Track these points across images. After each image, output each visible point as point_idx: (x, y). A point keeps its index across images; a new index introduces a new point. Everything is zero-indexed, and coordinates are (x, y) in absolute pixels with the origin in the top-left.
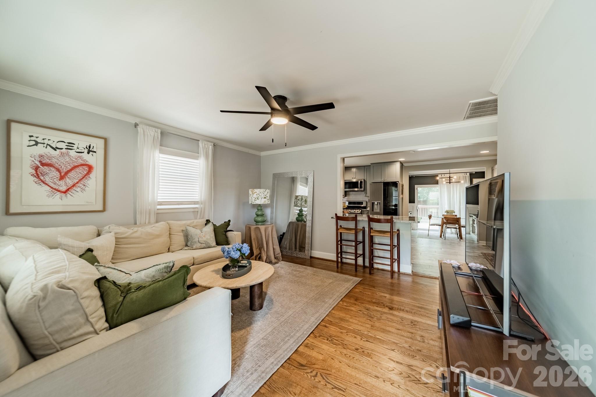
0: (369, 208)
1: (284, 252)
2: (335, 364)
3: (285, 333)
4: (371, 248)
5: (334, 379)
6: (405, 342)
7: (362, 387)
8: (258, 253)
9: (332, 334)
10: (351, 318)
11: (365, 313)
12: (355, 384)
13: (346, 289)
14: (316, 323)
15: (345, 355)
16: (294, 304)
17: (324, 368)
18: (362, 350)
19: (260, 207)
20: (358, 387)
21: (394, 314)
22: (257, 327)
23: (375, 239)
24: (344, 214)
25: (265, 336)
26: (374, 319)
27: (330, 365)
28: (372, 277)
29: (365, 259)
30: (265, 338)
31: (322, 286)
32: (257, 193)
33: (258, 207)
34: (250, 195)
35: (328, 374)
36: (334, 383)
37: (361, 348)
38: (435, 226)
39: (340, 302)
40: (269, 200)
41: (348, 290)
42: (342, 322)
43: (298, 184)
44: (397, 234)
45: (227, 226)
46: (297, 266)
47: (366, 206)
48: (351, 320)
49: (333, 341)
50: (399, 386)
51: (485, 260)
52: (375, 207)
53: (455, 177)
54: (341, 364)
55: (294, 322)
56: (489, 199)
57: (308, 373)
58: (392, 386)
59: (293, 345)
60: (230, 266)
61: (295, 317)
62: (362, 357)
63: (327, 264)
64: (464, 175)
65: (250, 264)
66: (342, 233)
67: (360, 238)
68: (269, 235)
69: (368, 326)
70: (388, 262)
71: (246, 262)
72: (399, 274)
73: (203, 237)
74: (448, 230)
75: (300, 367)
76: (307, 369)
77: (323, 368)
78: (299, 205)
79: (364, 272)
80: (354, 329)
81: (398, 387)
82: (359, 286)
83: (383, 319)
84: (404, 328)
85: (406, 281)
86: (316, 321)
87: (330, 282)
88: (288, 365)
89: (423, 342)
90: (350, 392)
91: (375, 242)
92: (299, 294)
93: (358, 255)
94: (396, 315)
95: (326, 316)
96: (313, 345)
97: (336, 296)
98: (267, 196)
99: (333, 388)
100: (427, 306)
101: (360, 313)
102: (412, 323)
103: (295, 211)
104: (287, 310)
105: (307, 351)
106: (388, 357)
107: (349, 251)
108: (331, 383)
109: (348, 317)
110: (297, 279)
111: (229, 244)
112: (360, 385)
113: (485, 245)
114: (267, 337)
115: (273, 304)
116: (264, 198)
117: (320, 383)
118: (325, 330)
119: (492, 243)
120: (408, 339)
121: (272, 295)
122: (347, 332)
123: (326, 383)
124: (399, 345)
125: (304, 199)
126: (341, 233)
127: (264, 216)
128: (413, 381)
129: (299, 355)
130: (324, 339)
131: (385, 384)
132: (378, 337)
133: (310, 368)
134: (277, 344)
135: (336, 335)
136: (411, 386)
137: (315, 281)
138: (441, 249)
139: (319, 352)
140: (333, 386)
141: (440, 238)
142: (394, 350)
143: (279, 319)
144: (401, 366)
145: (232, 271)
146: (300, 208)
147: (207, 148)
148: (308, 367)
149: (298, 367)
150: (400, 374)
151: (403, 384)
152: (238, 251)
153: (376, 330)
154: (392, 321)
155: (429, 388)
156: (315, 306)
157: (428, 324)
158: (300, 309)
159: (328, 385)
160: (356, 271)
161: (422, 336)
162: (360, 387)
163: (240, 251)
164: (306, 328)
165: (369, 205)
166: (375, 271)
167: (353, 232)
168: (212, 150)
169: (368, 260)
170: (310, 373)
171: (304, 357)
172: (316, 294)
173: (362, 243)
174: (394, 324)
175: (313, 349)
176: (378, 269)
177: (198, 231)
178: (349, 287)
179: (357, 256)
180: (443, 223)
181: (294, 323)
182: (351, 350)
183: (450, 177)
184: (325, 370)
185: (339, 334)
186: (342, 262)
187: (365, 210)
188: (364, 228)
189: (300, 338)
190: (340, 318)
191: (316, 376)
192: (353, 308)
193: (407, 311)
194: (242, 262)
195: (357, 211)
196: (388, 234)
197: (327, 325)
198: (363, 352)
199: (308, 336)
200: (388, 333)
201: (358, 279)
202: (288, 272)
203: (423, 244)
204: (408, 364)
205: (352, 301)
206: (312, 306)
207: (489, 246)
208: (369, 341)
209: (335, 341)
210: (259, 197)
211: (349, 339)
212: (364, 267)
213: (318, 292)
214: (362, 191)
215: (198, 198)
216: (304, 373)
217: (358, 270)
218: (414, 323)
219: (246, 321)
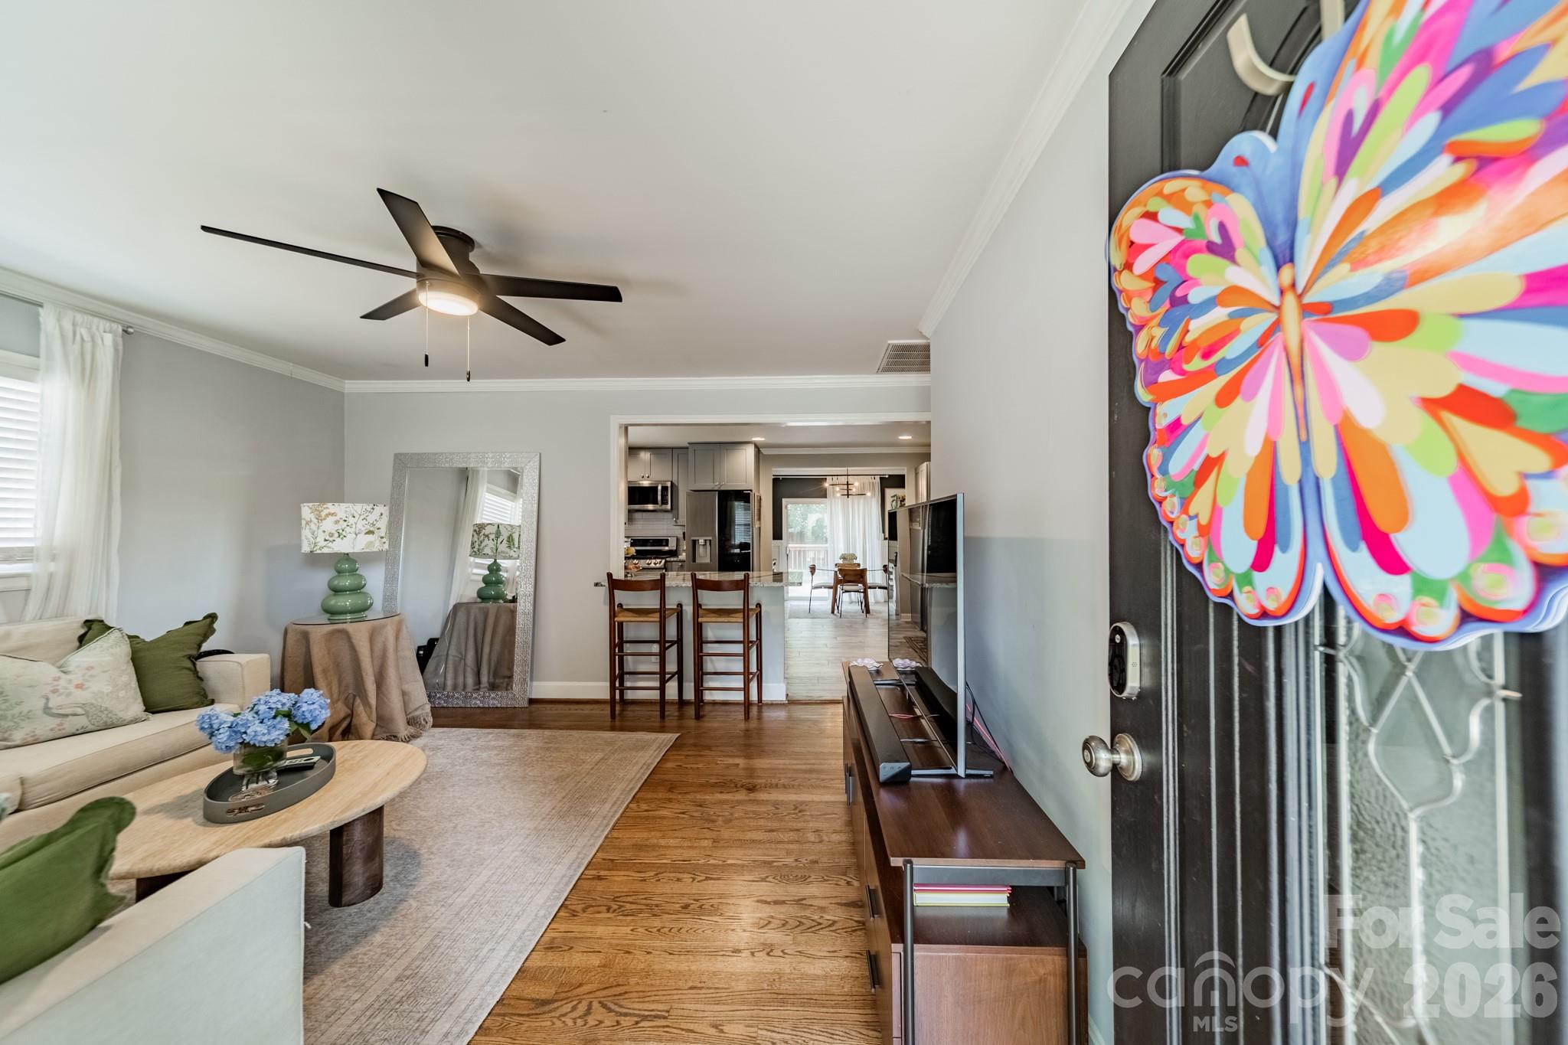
0: (684, 554)
1: (439, 698)
2: (635, 962)
3: (478, 936)
4: (698, 653)
5: (637, 1000)
6: (787, 853)
7: (708, 988)
8: (342, 715)
9: (619, 892)
10: (663, 837)
11: (695, 814)
12: (691, 988)
13: (643, 769)
14: (571, 878)
15: (659, 930)
16: (494, 846)
17: (608, 986)
18: (699, 904)
19: (345, 564)
20: (699, 991)
21: (758, 799)
22: (370, 950)
23: (707, 631)
24: (628, 573)
25: (405, 970)
26: (717, 824)
27: (624, 969)
28: (701, 724)
29: (684, 684)
30: (408, 973)
31: (575, 776)
32: (337, 518)
33: (339, 562)
34: (304, 522)
35: (620, 995)
36: (640, 1010)
37: (695, 900)
38: (823, 589)
39: (631, 805)
40: (384, 540)
41: (647, 769)
42: (643, 854)
43: (480, 491)
44: (757, 614)
45: (201, 638)
46: (489, 733)
47: (676, 550)
48: (663, 842)
49: (623, 909)
50: (782, 951)
51: (911, 650)
52: (700, 550)
53: (856, 484)
54: (652, 955)
55: (504, 896)
56: (910, 529)
57: (564, 1015)
58: (769, 958)
59: (509, 959)
60: (242, 777)
61: (502, 881)
62: (700, 919)
63: (581, 712)
64: (871, 481)
65: (329, 756)
66: (624, 623)
67: (671, 632)
68: (385, 651)
69: (705, 843)
70: (738, 682)
71: (310, 751)
72: (761, 706)
73: (72, 689)
74: (846, 597)
75: (538, 1011)
76: (562, 1005)
77: (605, 986)
78: (487, 551)
79: (681, 717)
80: (674, 861)
81: (781, 954)
82: (675, 753)
83: (737, 819)
84: (783, 823)
85: (775, 720)
86: (572, 872)
87: (597, 757)
88: (499, 1019)
89: (820, 842)
90: (681, 1012)
91: (707, 638)
92: (507, 813)
93: (668, 676)
94: (763, 800)
95: (597, 851)
96: (570, 938)
97: (619, 793)
98: (378, 525)
99: (637, 1023)
100: (820, 764)
101: (683, 818)
102: (796, 808)
103: (470, 570)
104: (475, 869)
105: (553, 960)
106: (755, 899)
107: (642, 668)
108: (631, 1011)
109: (654, 837)
110: (494, 771)
111: (212, 702)
112: (703, 985)
113: (910, 620)
114: (414, 968)
115: (419, 863)
116: (366, 533)
117: (603, 1025)
118: (599, 888)
119: (919, 615)
120: (791, 846)
121: (413, 837)
122: (657, 874)
123: (618, 1018)
124: (775, 864)
125: (505, 535)
126: (621, 624)
127: (362, 590)
128: (809, 928)
129: (531, 980)
130: (599, 912)
131: (755, 958)
132: (730, 862)
133: (569, 1000)
134: (453, 976)
135: (630, 892)
136: (806, 942)
137: (551, 767)
138: (836, 638)
139: (589, 950)
140: (636, 1019)
141: (832, 615)
142: (768, 879)
143: (450, 901)
144: (783, 908)
145: (252, 791)
146: (490, 561)
147: (86, 338)
148: (562, 1000)
149: (533, 1012)
150: (784, 925)
151: (791, 944)
152: (278, 719)
153: (723, 847)
154: (757, 816)
155: (838, 931)
156: (562, 832)
157: (826, 802)
158: (517, 853)
159: (625, 1021)
160: (663, 716)
161: (817, 831)
162: (703, 991)
163: (288, 715)
164: (542, 901)
165: (684, 546)
166: (708, 708)
167: (656, 617)
168: (116, 350)
169: (693, 684)
170: (570, 1012)
171: (546, 979)
172: (561, 801)
173: (676, 645)
174: (762, 822)
175: (572, 948)
176: (714, 703)
177: (45, 671)
178: (649, 761)
179: (665, 677)
180: (837, 582)
181: (504, 899)
182: (672, 914)
183: (848, 484)
184: (611, 987)
185: (638, 886)
186: (624, 702)
187: (675, 559)
188: (680, 605)
189: (529, 933)
190: (636, 845)
191: (588, 1012)
192: (665, 812)
193: (785, 786)
194: (289, 754)
195: (655, 564)
196: (737, 615)
197: (602, 873)
198: (701, 907)
199: (552, 920)
200: (751, 846)
201: (670, 738)
202: (459, 758)
203: (799, 632)
204: (796, 898)
205: (660, 795)
206: (554, 835)
207: (916, 623)
208: (712, 879)
209: (628, 906)
210: (348, 529)
211: (666, 889)
212: (682, 703)
213: (567, 794)
214: (666, 511)
215: (31, 535)
216: (551, 1021)
217: (666, 713)
218: (801, 808)
219: (322, 946)
